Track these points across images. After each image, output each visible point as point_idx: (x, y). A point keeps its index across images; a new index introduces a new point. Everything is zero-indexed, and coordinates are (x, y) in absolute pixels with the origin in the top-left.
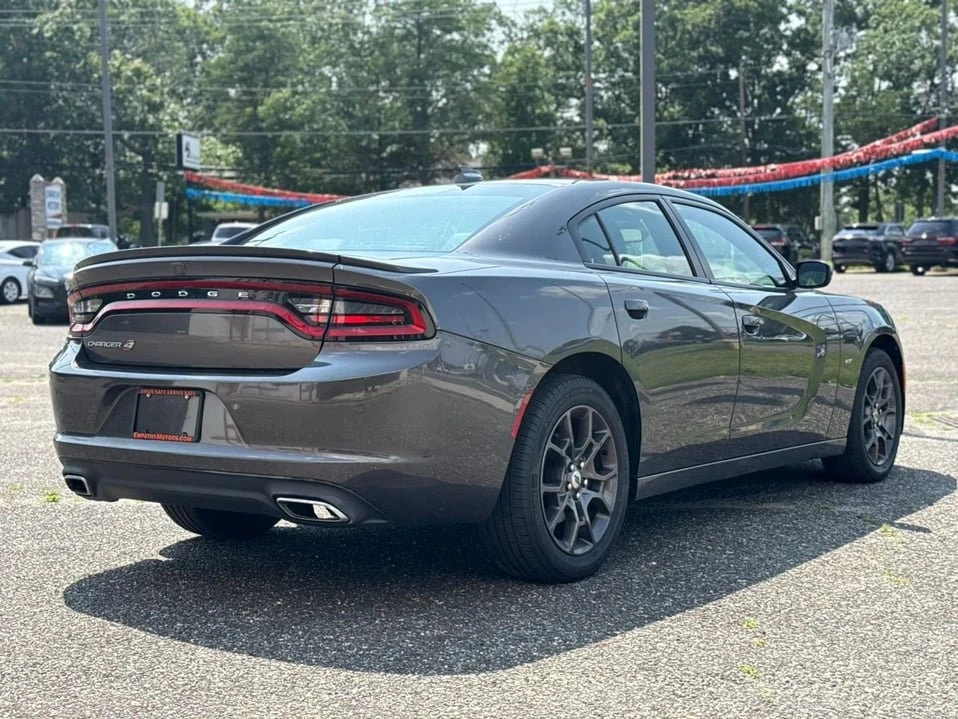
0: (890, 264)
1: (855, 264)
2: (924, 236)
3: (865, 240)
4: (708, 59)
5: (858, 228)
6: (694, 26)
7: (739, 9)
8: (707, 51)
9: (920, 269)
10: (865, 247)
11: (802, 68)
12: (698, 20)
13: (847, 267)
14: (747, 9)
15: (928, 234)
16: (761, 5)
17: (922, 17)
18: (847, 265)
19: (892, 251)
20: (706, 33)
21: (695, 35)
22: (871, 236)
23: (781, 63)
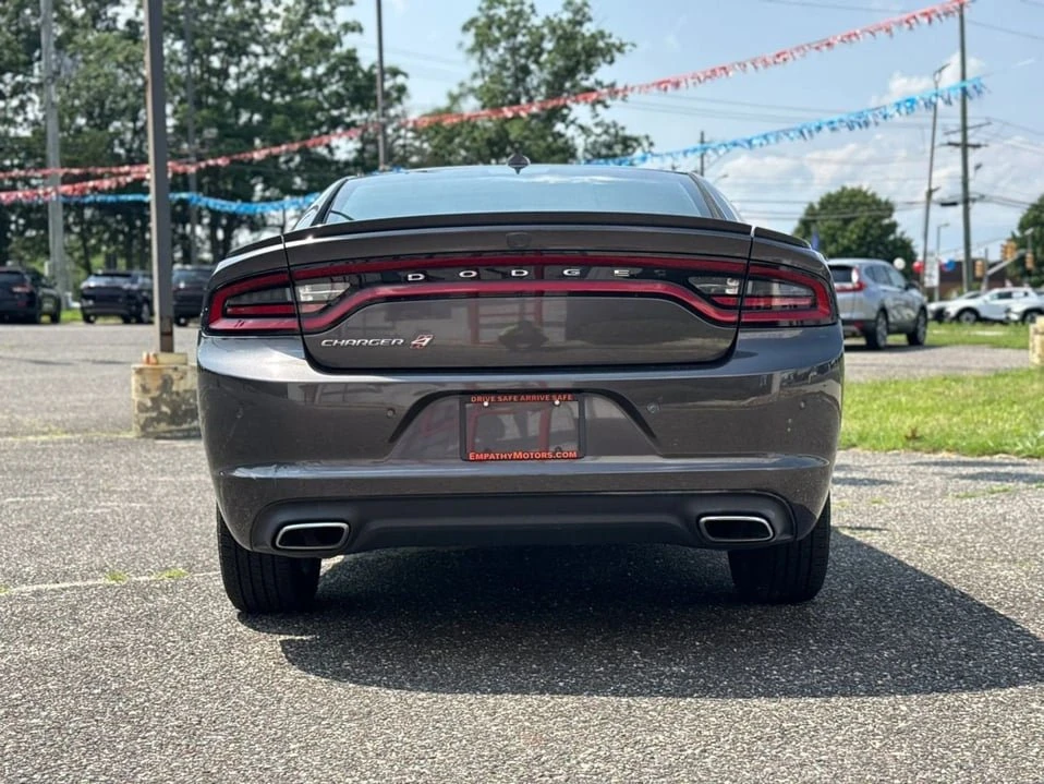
1: (106, 315)
2: (182, 285)
3: (118, 288)
5: (105, 275)
9: (182, 321)
10: (118, 297)
13: (96, 318)
15: (186, 283)
17: (126, 53)
18: (97, 315)
19: (147, 301)
22: (125, 284)
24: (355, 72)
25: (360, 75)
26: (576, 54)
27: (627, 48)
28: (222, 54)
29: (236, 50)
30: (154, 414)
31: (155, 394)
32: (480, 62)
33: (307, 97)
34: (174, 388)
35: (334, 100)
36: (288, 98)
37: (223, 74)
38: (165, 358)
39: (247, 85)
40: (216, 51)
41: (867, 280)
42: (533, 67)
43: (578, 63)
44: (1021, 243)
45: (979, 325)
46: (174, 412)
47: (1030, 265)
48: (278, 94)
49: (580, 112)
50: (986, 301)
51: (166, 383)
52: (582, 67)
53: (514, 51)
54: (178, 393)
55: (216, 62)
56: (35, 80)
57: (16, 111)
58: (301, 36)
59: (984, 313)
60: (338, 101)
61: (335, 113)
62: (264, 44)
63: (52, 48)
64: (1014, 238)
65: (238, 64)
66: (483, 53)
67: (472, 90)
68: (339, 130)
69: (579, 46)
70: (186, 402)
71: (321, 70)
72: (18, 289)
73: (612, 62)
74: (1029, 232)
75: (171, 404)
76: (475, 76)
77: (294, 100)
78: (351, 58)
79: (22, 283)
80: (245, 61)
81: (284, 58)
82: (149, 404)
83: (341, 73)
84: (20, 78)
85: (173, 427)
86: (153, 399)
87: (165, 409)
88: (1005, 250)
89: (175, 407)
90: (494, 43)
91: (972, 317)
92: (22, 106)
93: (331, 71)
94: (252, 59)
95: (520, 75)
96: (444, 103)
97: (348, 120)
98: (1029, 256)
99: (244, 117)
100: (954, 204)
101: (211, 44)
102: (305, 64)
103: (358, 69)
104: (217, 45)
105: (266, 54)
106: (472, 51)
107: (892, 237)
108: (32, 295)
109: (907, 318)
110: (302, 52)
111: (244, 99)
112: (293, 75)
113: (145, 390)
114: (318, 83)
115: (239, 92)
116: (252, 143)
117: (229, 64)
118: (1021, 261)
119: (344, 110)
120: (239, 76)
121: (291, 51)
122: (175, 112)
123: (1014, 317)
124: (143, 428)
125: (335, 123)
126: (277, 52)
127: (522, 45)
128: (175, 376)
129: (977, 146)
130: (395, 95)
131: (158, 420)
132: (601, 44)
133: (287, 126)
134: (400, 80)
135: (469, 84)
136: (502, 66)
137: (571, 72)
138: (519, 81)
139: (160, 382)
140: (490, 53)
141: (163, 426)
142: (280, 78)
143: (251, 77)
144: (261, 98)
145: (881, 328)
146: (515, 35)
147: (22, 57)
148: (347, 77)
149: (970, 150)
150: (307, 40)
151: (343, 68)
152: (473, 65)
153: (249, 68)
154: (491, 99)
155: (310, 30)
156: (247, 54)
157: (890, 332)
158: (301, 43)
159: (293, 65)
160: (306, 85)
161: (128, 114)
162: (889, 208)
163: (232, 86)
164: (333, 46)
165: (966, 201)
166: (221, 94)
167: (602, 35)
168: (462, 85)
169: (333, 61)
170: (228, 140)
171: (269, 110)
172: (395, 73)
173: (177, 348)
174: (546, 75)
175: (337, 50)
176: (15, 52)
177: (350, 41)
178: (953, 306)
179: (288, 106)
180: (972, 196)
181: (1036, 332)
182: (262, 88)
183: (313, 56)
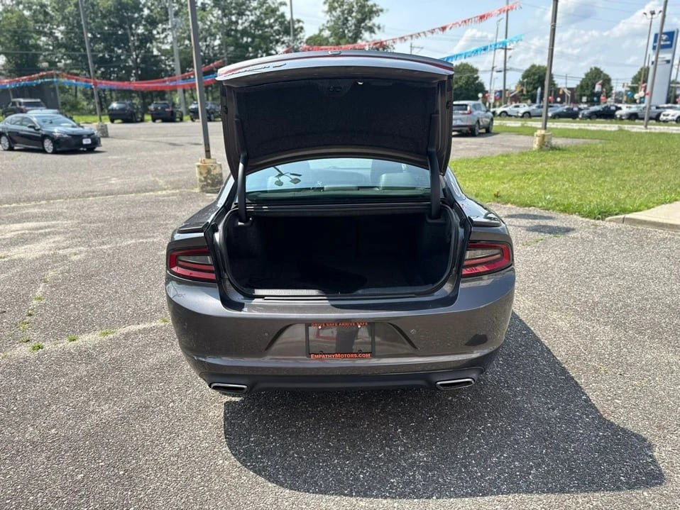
0: (212, 118)
4: (111, 24)
6: (104, 8)
7: (124, 3)
8: (110, 21)
11: (151, 32)
12: (106, 6)
14: (127, 4)
16: (133, 2)
19: (213, 113)
20: (110, 12)
21: (104, 12)
23: (141, 30)
24: (284, 22)
25: (286, 22)
26: (365, 12)
27: (385, 11)
28: (236, 15)
29: (241, 14)
30: (205, 183)
31: (205, 175)
32: (330, 16)
33: (267, 32)
34: (212, 173)
35: (277, 32)
36: (260, 32)
37: (236, 23)
38: (207, 161)
39: (246, 28)
40: (234, 14)
41: (473, 110)
42: (350, 18)
43: (366, 16)
44: (522, 84)
45: (507, 117)
46: (213, 183)
47: (525, 93)
48: (257, 30)
49: (366, 35)
50: (510, 108)
51: (209, 172)
52: (368, 17)
53: (343, 12)
54: (214, 175)
55: (234, 18)
56: (170, 26)
57: (164, 38)
58: (265, 7)
59: (509, 113)
60: (278, 33)
61: (277, 37)
62: (251, 11)
63: (173, 16)
64: (520, 82)
65: (242, 19)
66: (331, 13)
67: (327, 27)
68: (279, 44)
69: (367, 10)
70: (216, 178)
71: (272, 20)
72: (167, 110)
73: (379, 16)
74: (525, 80)
75: (211, 179)
76: (328, 22)
77: (263, 33)
78: (283, 16)
79: (168, 107)
80: (244, 18)
81: (258, 17)
82: (203, 179)
83: (280, 22)
84: (164, 26)
85: (213, 188)
86: (205, 178)
87: (209, 181)
88: (516, 87)
89: (213, 180)
90: (335, 9)
91: (505, 114)
92: (166, 37)
93: (276, 21)
94: (247, 17)
95: (345, 22)
96: (317, 32)
97: (282, 40)
98: (525, 89)
99: (245, 39)
100: (500, 71)
101: (231, 12)
102: (267, 18)
103: (285, 20)
104: (234, 12)
105: (252, 15)
106: (327, 12)
107: (477, 82)
108: (172, 112)
109: (485, 123)
110: (265, 14)
111: (245, 32)
112: (262, 23)
113: (201, 174)
114: (271, 26)
115: (243, 30)
116: (248, 50)
117: (239, 19)
118: (522, 91)
119: (281, 36)
120: (243, 23)
121: (261, 13)
122: (220, 39)
123: (520, 115)
124: (202, 188)
125: (277, 41)
126: (256, 14)
127: (346, 9)
128: (212, 168)
129: (510, 49)
130: (299, 30)
131: (207, 185)
132: (374, 9)
133: (260, 43)
134: (301, 24)
135: (326, 25)
136: (339, 18)
137: (363, 20)
138: (344, 24)
139: (206, 171)
140: (334, 13)
141: (209, 188)
142: (257, 24)
143: (246, 24)
144: (251, 32)
145: (477, 128)
146: (343, 5)
147: (164, 18)
148: (281, 23)
149: (508, 51)
150: (266, 9)
151: (280, 20)
152: (328, 18)
153: (246, 20)
154: (334, 31)
155: (267, 5)
156: (245, 15)
157: (480, 129)
158: (265, 10)
159: (262, 19)
160: (266, 27)
161: (203, 40)
162: (476, 71)
163: (240, 27)
164: (276, 11)
165: (505, 70)
166: (236, 31)
167: (375, 5)
168: (323, 25)
169: (276, 17)
170: (239, 49)
171: (253, 37)
172: (299, 21)
173: (212, 157)
174: (354, 21)
175: (278, 13)
176: (161, 15)
177: (282, 9)
178: (499, 110)
179: (260, 35)
180: (507, 68)
181: (537, 136)
182: (251, 28)
183: (269, 16)
